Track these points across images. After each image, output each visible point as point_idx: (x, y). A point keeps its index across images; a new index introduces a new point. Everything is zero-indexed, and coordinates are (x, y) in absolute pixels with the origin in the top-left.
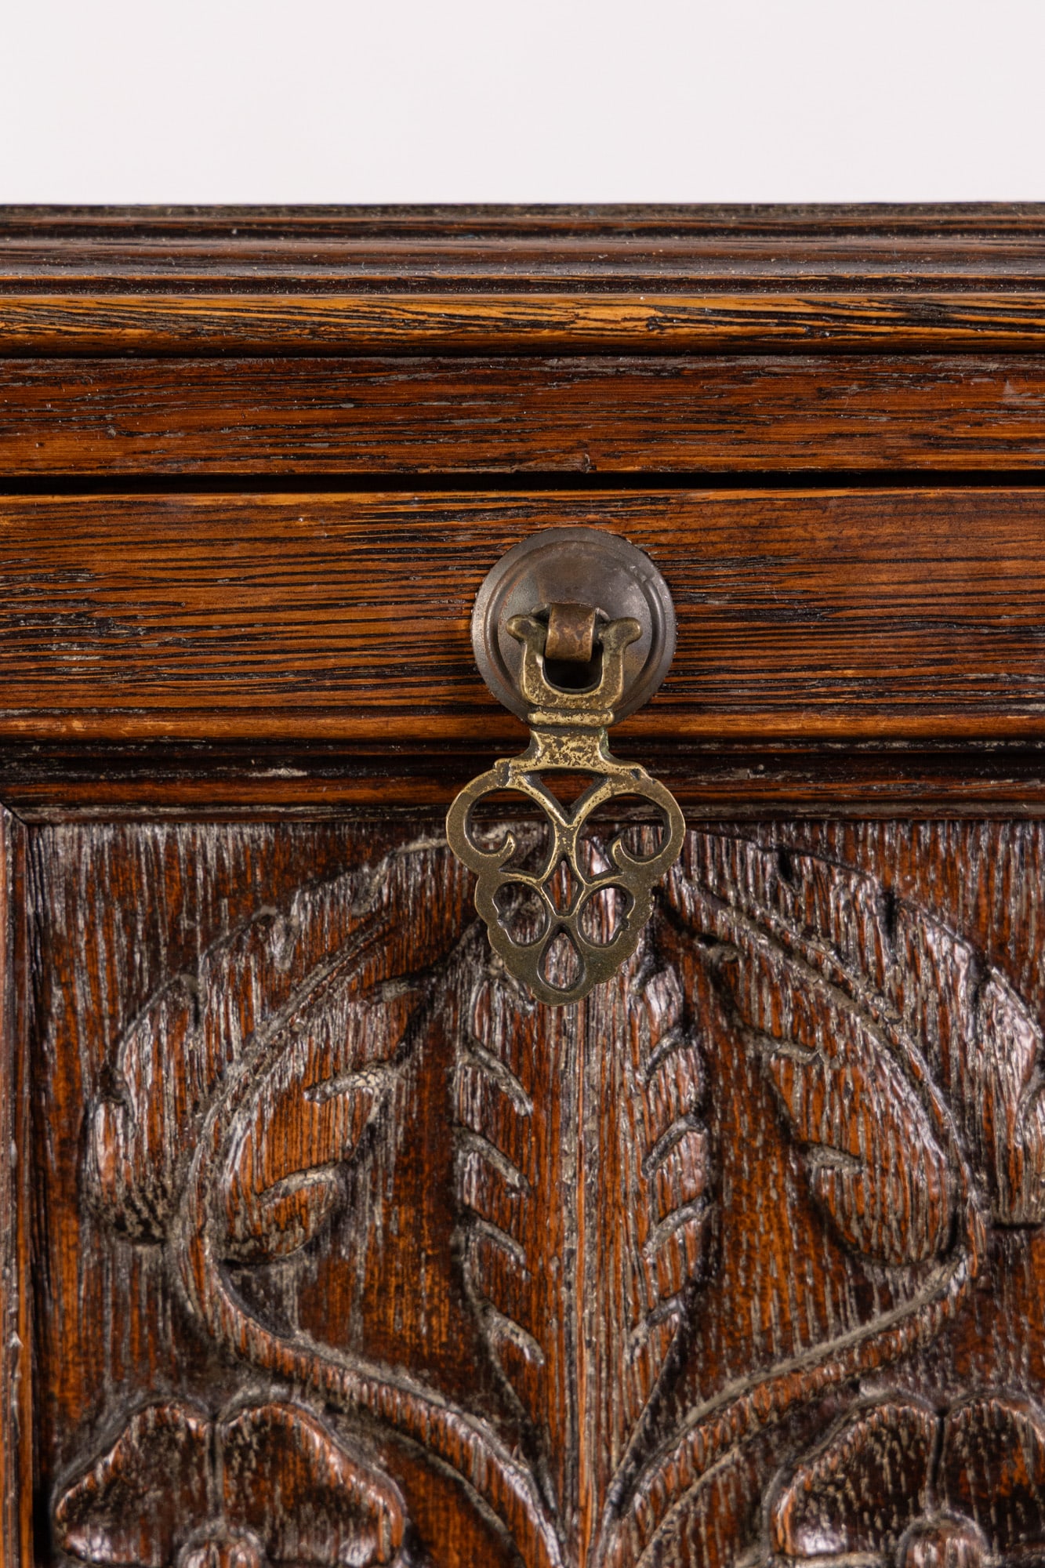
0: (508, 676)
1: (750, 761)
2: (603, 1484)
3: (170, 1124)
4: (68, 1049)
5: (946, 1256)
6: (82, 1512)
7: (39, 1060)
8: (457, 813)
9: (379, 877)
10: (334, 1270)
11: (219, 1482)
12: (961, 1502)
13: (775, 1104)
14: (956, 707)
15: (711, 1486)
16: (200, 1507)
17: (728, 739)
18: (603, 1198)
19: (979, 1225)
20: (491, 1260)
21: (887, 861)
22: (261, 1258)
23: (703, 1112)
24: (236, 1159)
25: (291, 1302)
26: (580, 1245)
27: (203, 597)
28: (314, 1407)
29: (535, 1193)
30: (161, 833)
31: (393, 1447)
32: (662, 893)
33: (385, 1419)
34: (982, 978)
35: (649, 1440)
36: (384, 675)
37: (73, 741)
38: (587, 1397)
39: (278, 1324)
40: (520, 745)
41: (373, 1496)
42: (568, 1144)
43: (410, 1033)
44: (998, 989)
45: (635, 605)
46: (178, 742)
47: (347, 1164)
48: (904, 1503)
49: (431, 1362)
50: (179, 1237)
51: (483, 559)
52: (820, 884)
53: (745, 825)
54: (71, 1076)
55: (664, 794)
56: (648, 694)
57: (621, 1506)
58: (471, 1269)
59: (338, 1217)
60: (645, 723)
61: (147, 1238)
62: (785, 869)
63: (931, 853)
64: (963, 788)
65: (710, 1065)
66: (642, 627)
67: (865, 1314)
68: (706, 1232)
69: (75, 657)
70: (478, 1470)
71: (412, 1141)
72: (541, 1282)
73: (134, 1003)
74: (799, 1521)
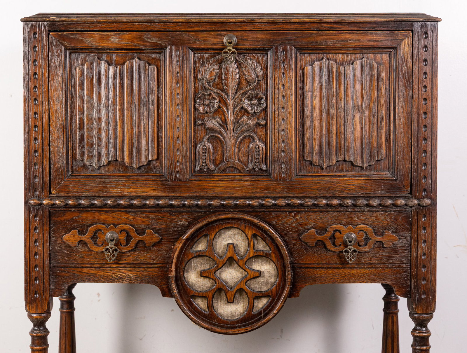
0: (226, 44)
1: (242, 49)
2: (232, 97)
3: (204, 73)
4: (197, 69)
5: (254, 82)
6: (197, 99)
7: (195, 69)
8: (222, 53)
9: (217, 57)
10: (214, 83)
11: (207, 97)
12: (255, 99)
13: (243, 72)
14: (255, 46)
15: (239, 98)
16: (205, 99)
17: (240, 48)
18: (232, 78)
19: (256, 80)
20: (225, 82)
21: (251, 56)
22: (209, 82)
23: (239, 73)
24: (208, 75)
25: (211, 85)
26: (230, 81)
27: (206, 38)
28: (213, 92)
29: (228, 78)
30: (203, 54)
31: (218, 95)
32: (236, 58)
33: (218, 93)
34: (257, 64)
35: (235, 95)
36: (218, 44)
37: (198, 48)
38: (231, 91)
39: (211, 87)
40: (227, 48)
41: (217, 98)
42: (230, 75)
43: (219, 67)
44: (258, 64)
45: (234, 39)
46: (204, 48)
47: (215, 76)
48: (251, 99)
49: (221, 89)
50: (204, 81)
51: (224, 36)
52: (246, 58)
53: (241, 54)
54: (197, 70)
55: (236, 51)
56: (235, 45)
57: (233, 99)
58: (223, 83)
59: (214, 80)
60: (235, 47)
61: (202, 81)
62: (244, 57)
63: (254, 56)
64: (256, 51)
65: (239, 70)
66: (235, 40)
67: (249, 86)
68: (239, 81)
69: (198, 42)
70: (224, 96)
71: (219, 75)
72: (228, 84)
73: (201, 65)
74: (245, 100)
